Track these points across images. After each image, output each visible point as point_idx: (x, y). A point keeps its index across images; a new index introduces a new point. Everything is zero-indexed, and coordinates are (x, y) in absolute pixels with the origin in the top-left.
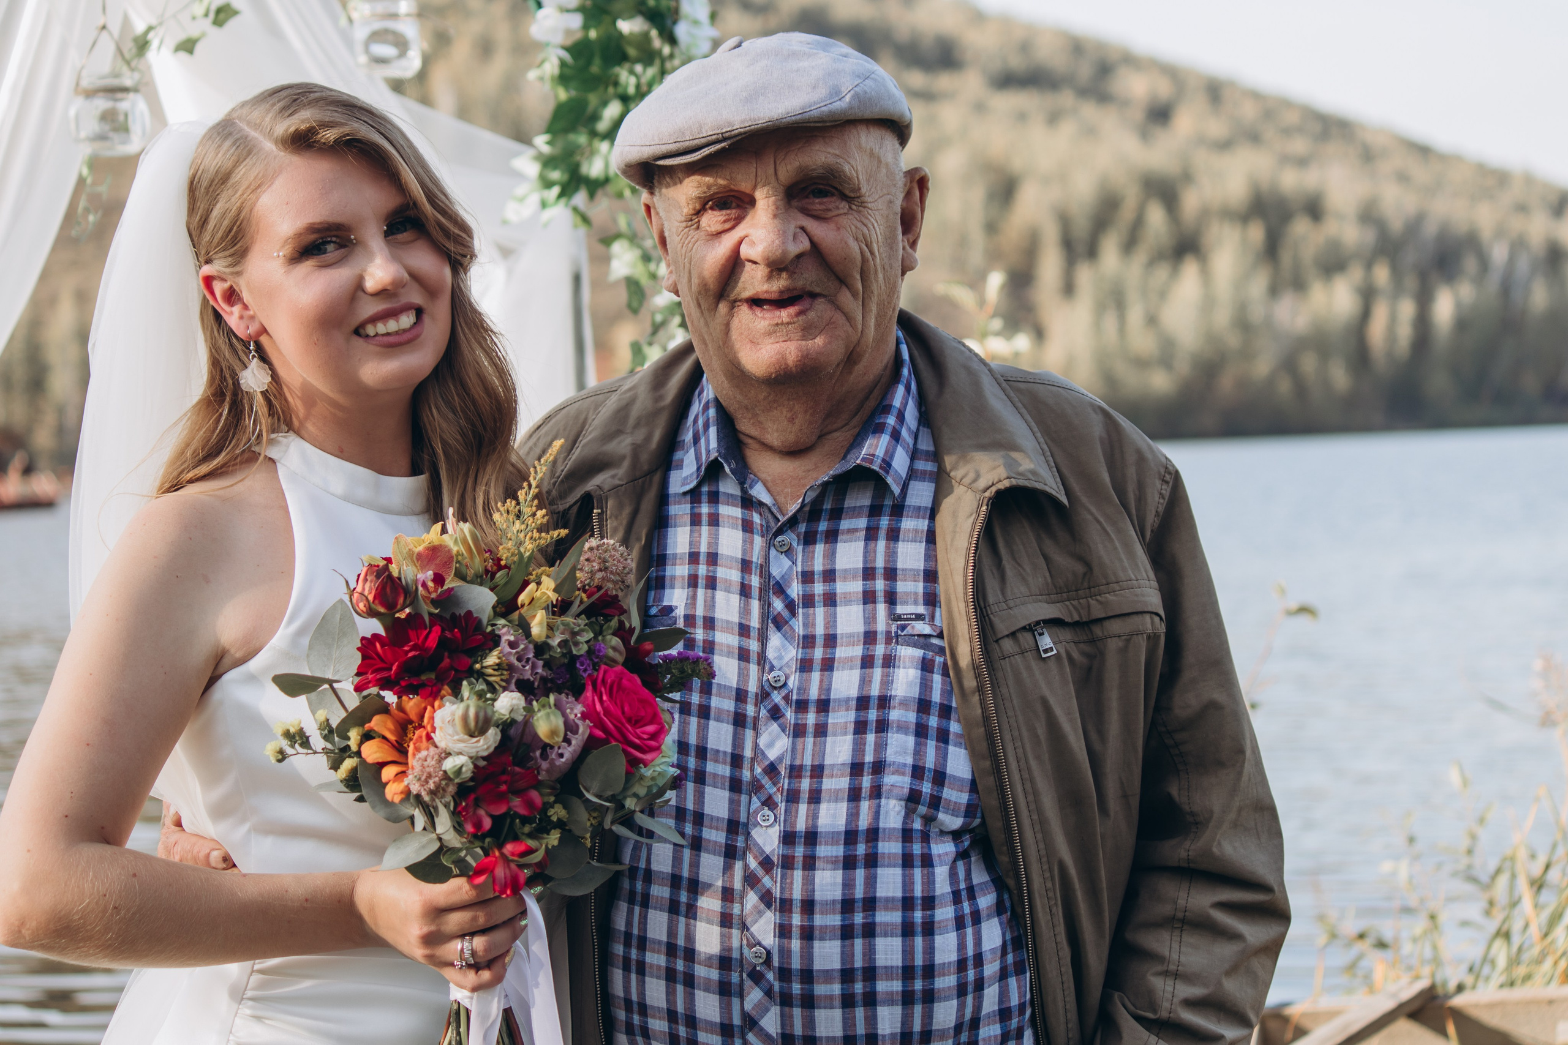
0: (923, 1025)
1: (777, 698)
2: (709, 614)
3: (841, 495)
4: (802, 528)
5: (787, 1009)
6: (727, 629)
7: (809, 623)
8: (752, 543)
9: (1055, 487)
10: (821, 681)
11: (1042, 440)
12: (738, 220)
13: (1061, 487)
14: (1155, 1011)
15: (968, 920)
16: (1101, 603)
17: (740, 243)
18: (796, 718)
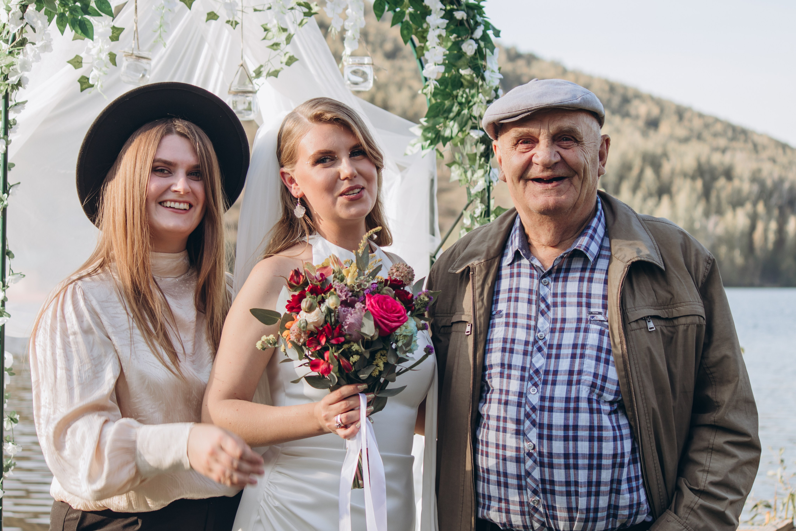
0: (597, 478)
1: (541, 343)
2: (515, 312)
3: (569, 263)
4: (553, 275)
5: (542, 468)
6: (522, 317)
7: (555, 313)
8: (533, 282)
9: (659, 262)
10: (559, 337)
11: (655, 243)
12: (532, 148)
13: (662, 262)
14: (698, 486)
15: (619, 438)
16: (677, 311)
17: (533, 156)
18: (548, 351)
